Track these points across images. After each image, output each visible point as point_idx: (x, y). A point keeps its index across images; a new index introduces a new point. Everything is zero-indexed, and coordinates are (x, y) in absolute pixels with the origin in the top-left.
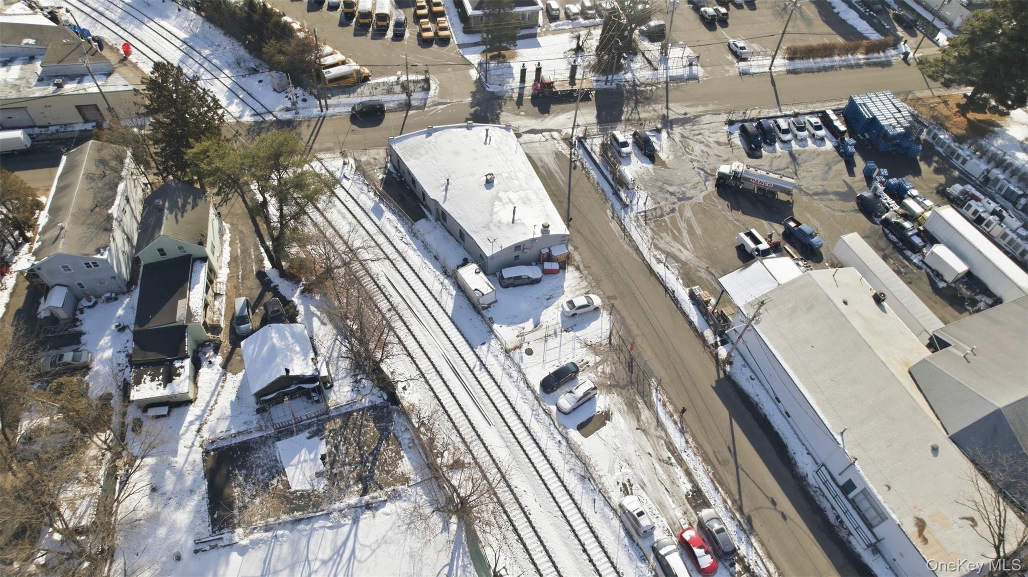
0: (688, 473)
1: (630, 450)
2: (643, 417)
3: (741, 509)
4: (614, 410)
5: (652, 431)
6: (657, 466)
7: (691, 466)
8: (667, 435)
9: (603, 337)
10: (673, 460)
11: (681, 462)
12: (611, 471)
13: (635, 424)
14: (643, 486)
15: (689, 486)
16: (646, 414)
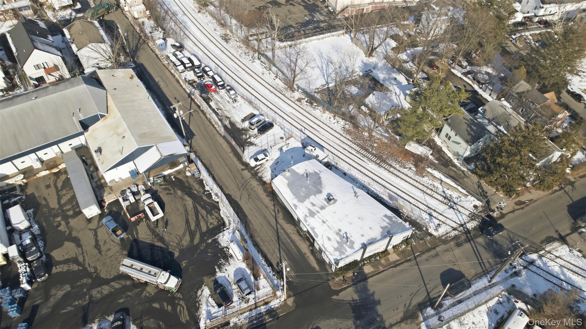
0: (210, 107)
1: (233, 111)
2: (228, 122)
3: (192, 99)
4: (241, 123)
5: (224, 118)
6: (223, 108)
7: (209, 109)
8: (218, 118)
9: (247, 150)
10: (216, 110)
11: (213, 110)
12: (241, 105)
13: (231, 119)
14: (229, 102)
15: (210, 103)
16: (227, 123)
